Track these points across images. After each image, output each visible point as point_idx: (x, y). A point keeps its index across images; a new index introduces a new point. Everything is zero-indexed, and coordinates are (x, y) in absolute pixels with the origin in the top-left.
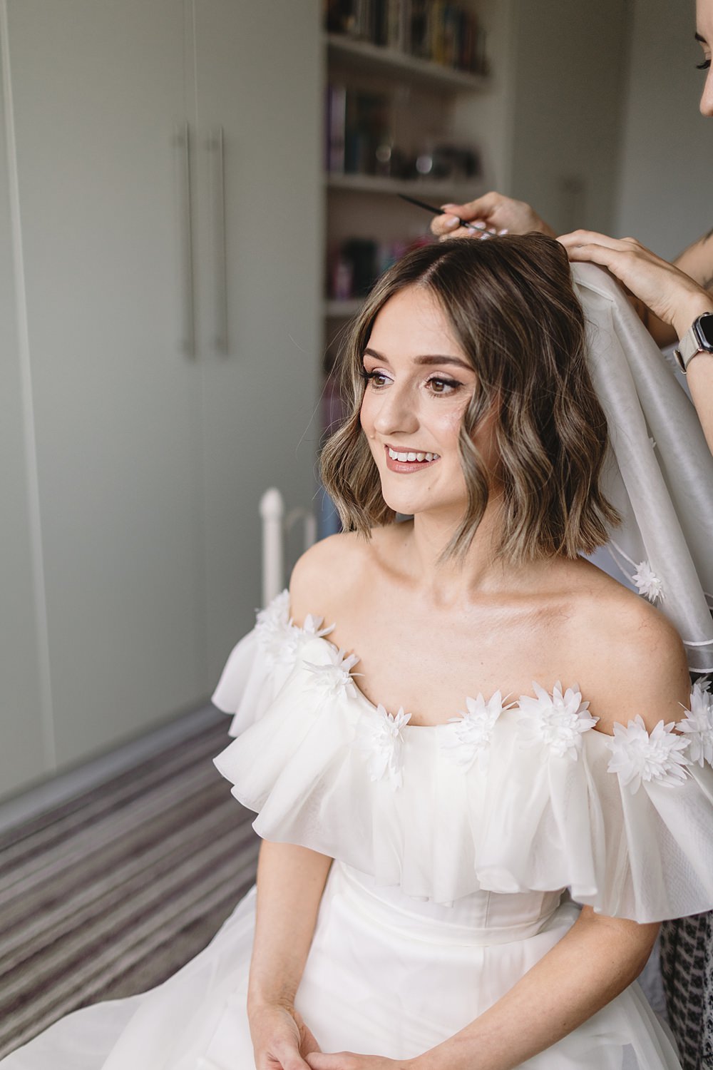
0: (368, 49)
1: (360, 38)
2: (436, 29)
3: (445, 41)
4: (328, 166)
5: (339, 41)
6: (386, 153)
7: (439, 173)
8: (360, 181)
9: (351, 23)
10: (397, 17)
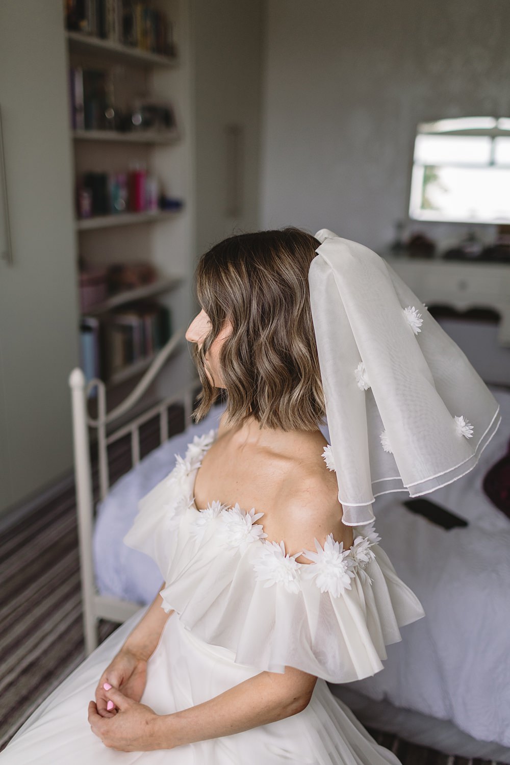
0: (95, 41)
1: (90, 34)
2: (140, 24)
3: (145, 33)
4: (74, 125)
5: (76, 36)
6: (110, 114)
7: (146, 124)
8: (96, 134)
9: (84, 24)
10: (114, 17)
